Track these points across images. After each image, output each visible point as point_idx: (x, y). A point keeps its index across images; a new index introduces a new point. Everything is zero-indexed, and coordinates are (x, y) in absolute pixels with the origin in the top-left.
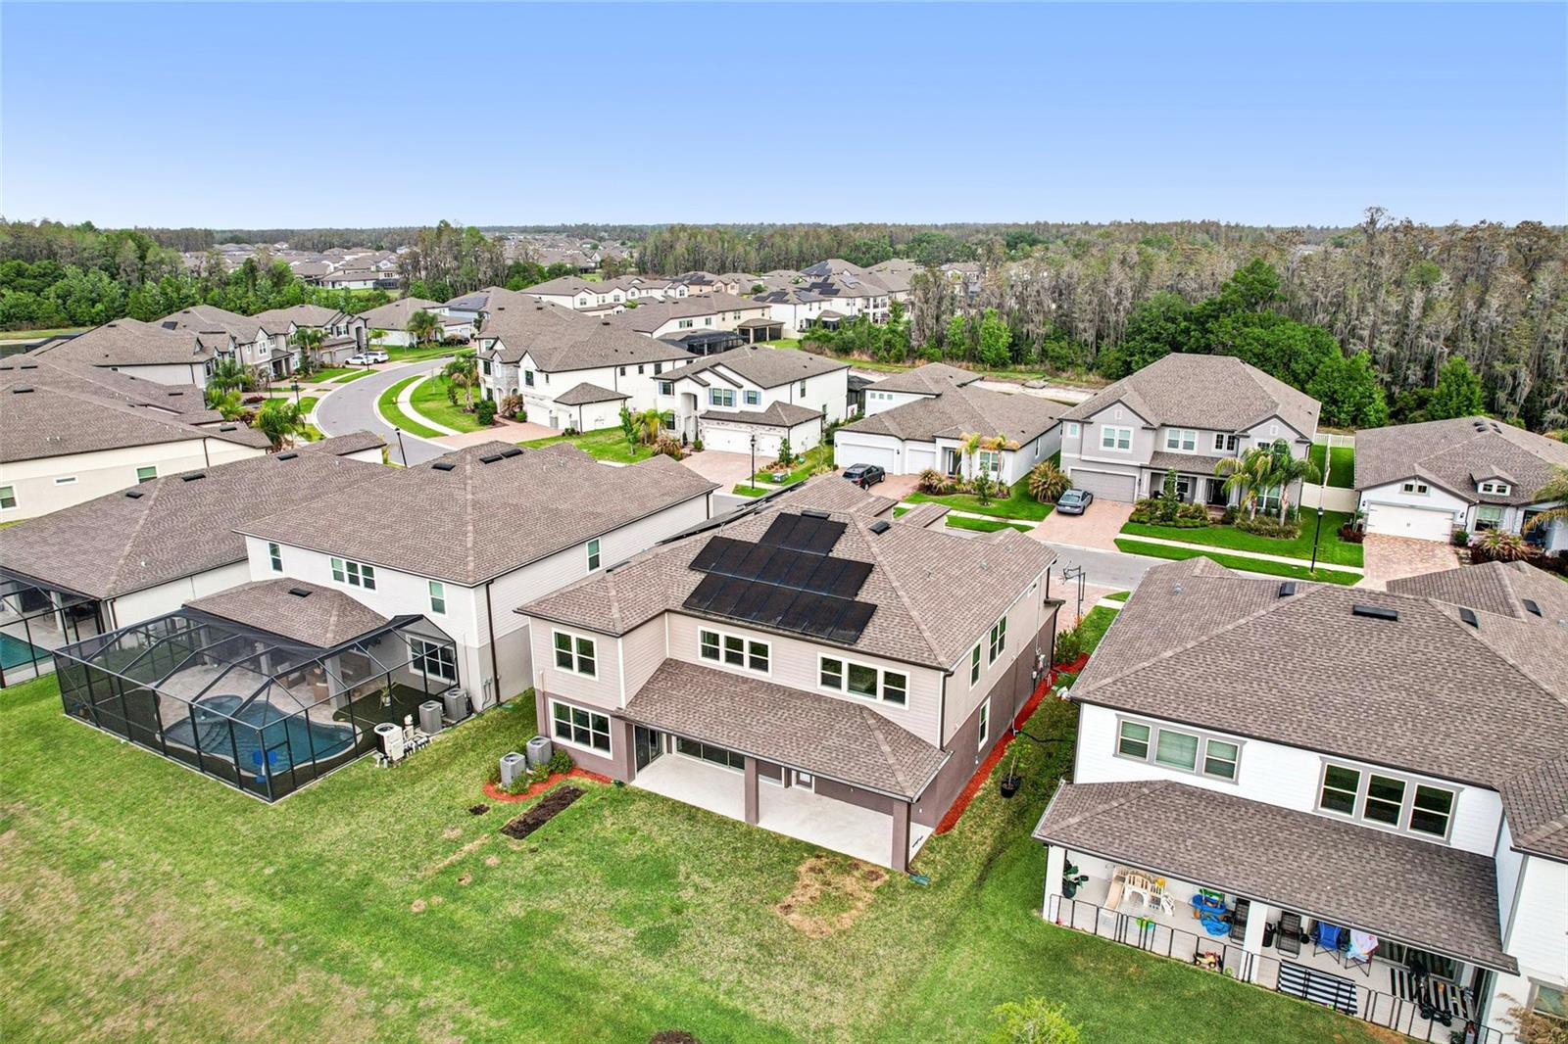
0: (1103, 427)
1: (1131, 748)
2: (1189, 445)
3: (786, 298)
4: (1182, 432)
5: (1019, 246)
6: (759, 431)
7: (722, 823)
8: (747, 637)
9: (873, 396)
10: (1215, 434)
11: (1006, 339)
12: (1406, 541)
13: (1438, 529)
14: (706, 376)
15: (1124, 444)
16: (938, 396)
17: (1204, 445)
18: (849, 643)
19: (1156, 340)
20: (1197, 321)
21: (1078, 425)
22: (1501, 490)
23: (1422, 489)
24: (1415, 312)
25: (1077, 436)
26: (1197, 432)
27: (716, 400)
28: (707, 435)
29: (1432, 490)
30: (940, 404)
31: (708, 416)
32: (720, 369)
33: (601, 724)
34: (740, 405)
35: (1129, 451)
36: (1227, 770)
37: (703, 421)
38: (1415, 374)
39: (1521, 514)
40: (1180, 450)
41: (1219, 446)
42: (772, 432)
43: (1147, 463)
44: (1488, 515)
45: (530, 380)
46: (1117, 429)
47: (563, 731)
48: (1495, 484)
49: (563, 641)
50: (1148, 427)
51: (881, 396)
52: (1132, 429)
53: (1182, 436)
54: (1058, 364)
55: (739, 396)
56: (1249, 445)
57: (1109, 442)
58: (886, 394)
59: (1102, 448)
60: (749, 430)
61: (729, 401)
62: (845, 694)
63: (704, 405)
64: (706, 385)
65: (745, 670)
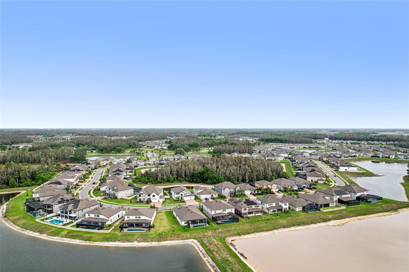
1: (269, 205)
6: (191, 197)
7: (254, 216)
8: (251, 206)
14: (184, 192)
18: (257, 205)
21: (224, 190)
27: (185, 194)
29: (249, 190)
31: (184, 196)
34: (188, 194)
36: (272, 205)
39: (254, 191)
41: (234, 190)
43: (229, 192)
44: (252, 191)
45: (154, 196)
46: (227, 190)
51: (199, 190)
53: (231, 189)
61: (187, 194)
62: (256, 207)
63: (184, 195)
64: (184, 193)
65: (251, 208)
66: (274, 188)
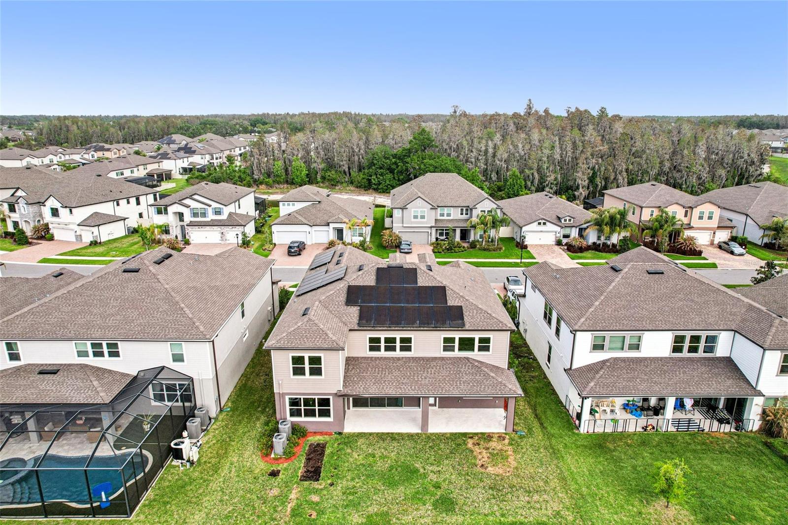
0: (413, 210)
1: (598, 347)
2: (449, 215)
3: (169, 156)
4: (446, 209)
5: (257, 125)
6: (225, 229)
7: (411, 436)
8: (398, 335)
9: (284, 205)
10: (460, 208)
11: (305, 172)
12: (541, 246)
13: (550, 239)
14: (187, 202)
15: (423, 217)
16: (319, 202)
17: (456, 214)
18: (461, 327)
19: (381, 168)
20: (399, 158)
21: (400, 210)
22: (570, 220)
23: (544, 224)
24: (491, 150)
25: (400, 215)
26: (452, 208)
27: (195, 215)
28: (191, 235)
29: (548, 223)
30: (322, 206)
31: (191, 224)
32: (196, 197)
33: (325, 402)
34: (211, 216)
35: (425, 220)
36: (637, 347)
37: (188, 227)
38: (494, 176)
39: (578, 229)
40: (445, 218)
41: (462, 214)
42: (234, 229)
43: (434, 225)
44: (567, 231)
45: (55, 212)
46: (419, 210)
47: (297, 413)
48: (568, 218)
49: (298, 360)
50: (434, 208)
51: (289, 205)
52: (426, 210)
53: (446, 211)
54: (332, 183)
55: (210, 211)
56: (475, 213)
57: (416, 217)
58: (291, 203)
59: (413, 220)
60: (219, 229)
61: (204, 215)
62: (457, 353)
63: (188, 218)
64: (188, 206)
65: (398, 353)
66: (705, 223)
